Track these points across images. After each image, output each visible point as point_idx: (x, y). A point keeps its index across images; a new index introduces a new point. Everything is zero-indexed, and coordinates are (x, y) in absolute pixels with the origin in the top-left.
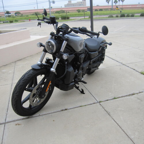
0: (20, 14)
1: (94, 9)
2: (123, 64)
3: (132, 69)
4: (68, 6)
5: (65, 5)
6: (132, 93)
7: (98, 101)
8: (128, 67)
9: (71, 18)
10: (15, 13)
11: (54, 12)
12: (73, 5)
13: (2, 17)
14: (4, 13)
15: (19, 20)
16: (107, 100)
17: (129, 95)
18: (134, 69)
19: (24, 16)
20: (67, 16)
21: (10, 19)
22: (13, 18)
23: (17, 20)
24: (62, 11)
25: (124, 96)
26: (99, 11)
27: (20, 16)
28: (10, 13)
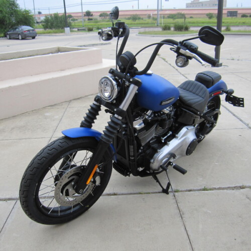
0: (108, 17)
1: (241, 14)
4: (193, 6)
5: (187, 4)
9: (191, 29)
10: (99, 14)
11: (166, 16)
12: (202, 5)
13: (79, 20)
14: (81, 15)
15: (104, 27)
20: (185, 26)
21: (90, 24)
22: (95, 24)
23: (100, 26)
24: (181, 14)
26: (248, 18)
27: (107, 20)
28: (92, 15)
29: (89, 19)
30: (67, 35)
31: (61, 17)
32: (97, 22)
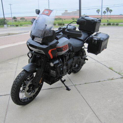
0: (24, 20)
2: (98, 62)
3: (104, 65)
4: (65, 15)
5: (62, 13)
6: (99, 81)
7: (74, 84)
8: (101, 64)
9: (66, 25)
10: (20, 18)
12: (69, 14)
13: (10, 21)
14: (11, 18)
15: (23, 25)
16: (80, 84)
17: (96, 82)
18: (105, 66)
19: (28, 21)
20: (63, 23)
21: (16, 23)
23: (22, 24)
24: (60, 18)
25: (93, 82)
27: (24, 21)
28: (16, 19)
29: (15, 21)
30: (5, 28)
31: (2, 20)
32: (19, 22)
